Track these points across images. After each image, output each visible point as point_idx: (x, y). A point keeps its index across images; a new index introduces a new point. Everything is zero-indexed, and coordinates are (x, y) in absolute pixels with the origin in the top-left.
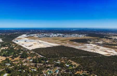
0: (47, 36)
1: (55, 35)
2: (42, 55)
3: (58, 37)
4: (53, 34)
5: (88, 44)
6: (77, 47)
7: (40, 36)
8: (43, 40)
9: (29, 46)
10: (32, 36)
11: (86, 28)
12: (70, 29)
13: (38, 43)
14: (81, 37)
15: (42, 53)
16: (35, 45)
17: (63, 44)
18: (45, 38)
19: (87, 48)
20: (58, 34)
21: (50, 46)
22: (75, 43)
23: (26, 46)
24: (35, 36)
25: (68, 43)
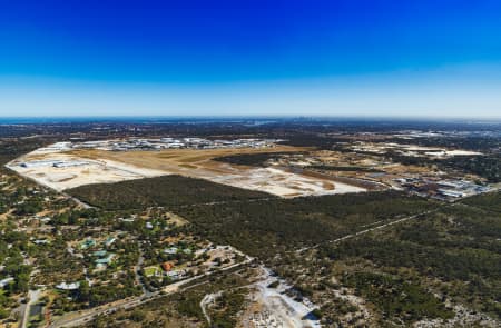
0: (146, 146)
1: (177, 143)
2: (90, 205)
3: (181, 147)
4: (170, 139)
5: (261, 169)
6: (219, 179)
7: (118, 147)
8: (123, 159)
9: (61, 181)
10: (91, 148)
11: (302, 118)
12: (245, 120)
13: (100, 170)
14: (262, 146)
15: (94, 198)
16: (85, 175)
17: (184, 169)
18: (132, 154)
19: (247, 179)
20: (188, 140)
21: (131, 178)
22: (224, 165)
23: (51, 181)
24: (104, 145)
25: (200, 167)
